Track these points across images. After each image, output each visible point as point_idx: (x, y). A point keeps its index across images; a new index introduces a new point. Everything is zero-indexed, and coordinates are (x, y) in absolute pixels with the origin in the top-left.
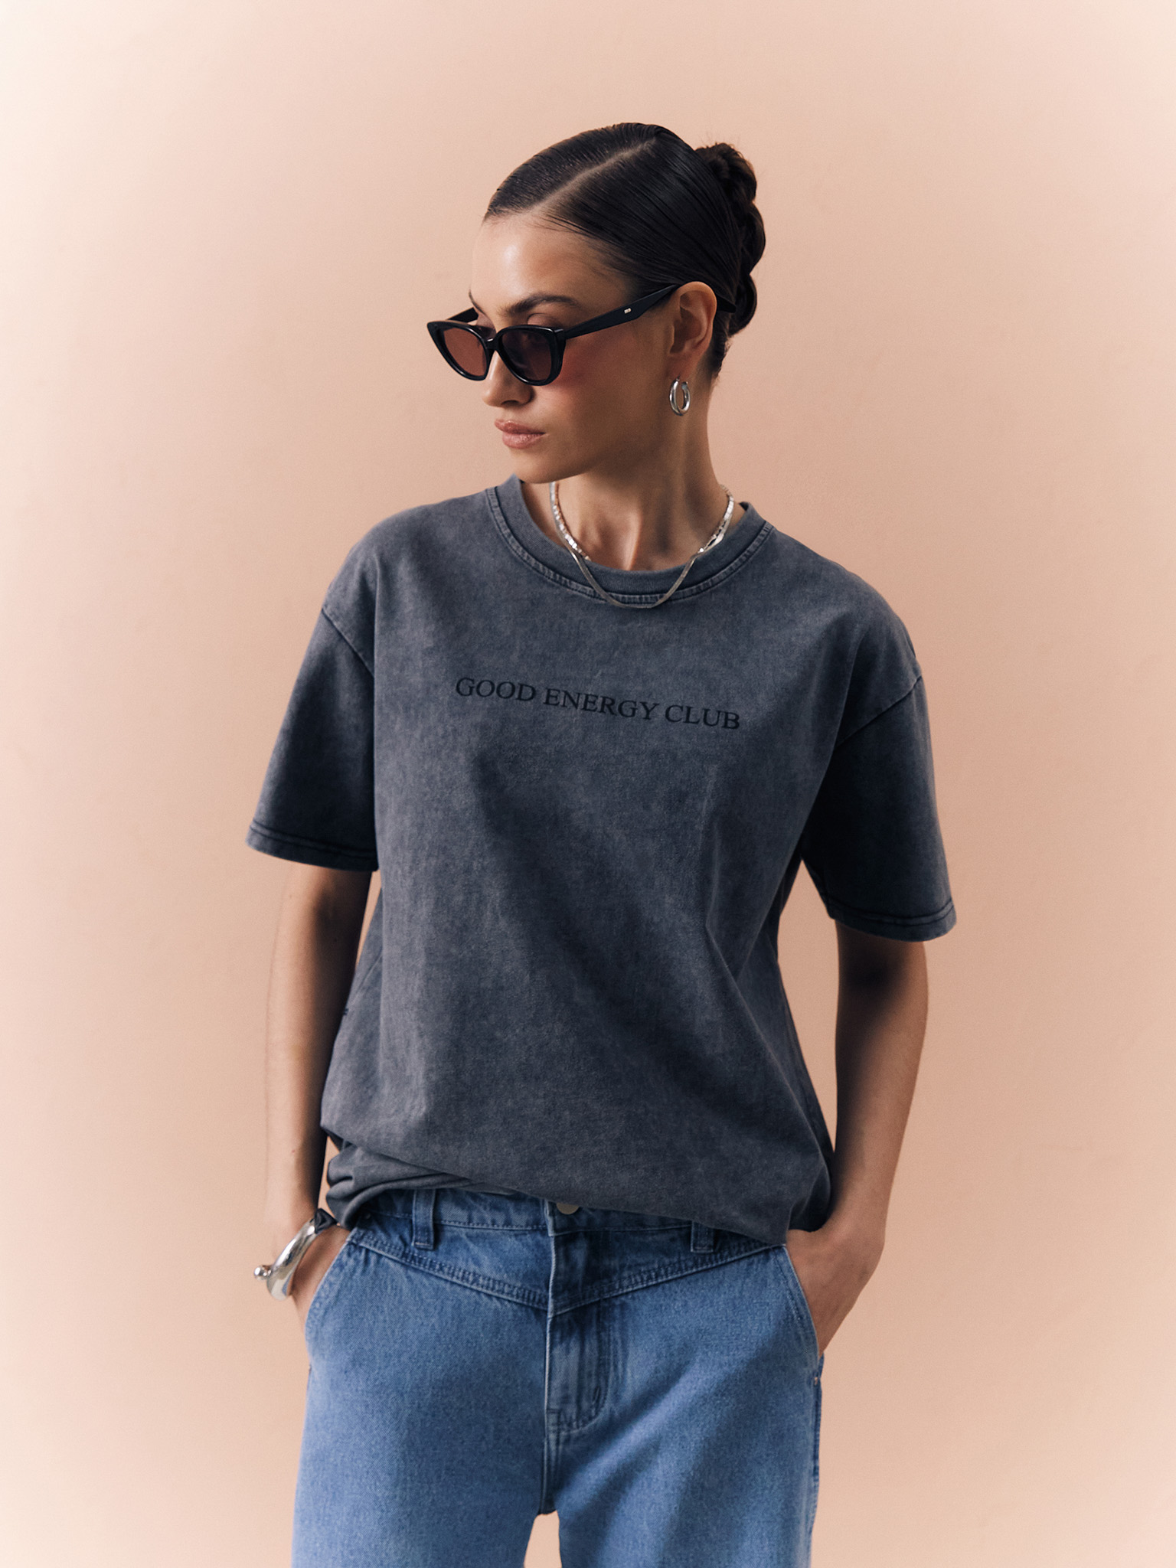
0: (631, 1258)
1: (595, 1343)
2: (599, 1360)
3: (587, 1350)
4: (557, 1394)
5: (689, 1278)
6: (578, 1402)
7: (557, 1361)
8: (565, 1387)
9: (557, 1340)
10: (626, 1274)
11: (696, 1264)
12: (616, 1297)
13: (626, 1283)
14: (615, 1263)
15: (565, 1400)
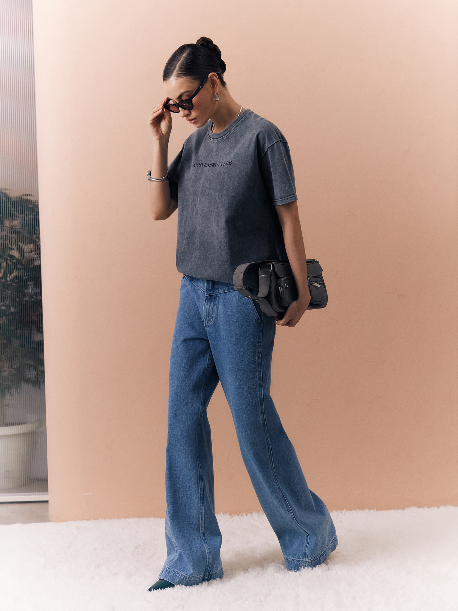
0: (220, 286)
1: (213, 304)
2: (213, 308)
3: (211, 305)
4: (205, 314)
5: (230, 292)
6: (209, 317)
7: (205, 306)
8: (206, 312)
9: (206, 302)
10: (219, 290)
11: (231, 289)
12: (218, 294)
13: (219, 292)
14: (218, 287)
15: (207, 315)
